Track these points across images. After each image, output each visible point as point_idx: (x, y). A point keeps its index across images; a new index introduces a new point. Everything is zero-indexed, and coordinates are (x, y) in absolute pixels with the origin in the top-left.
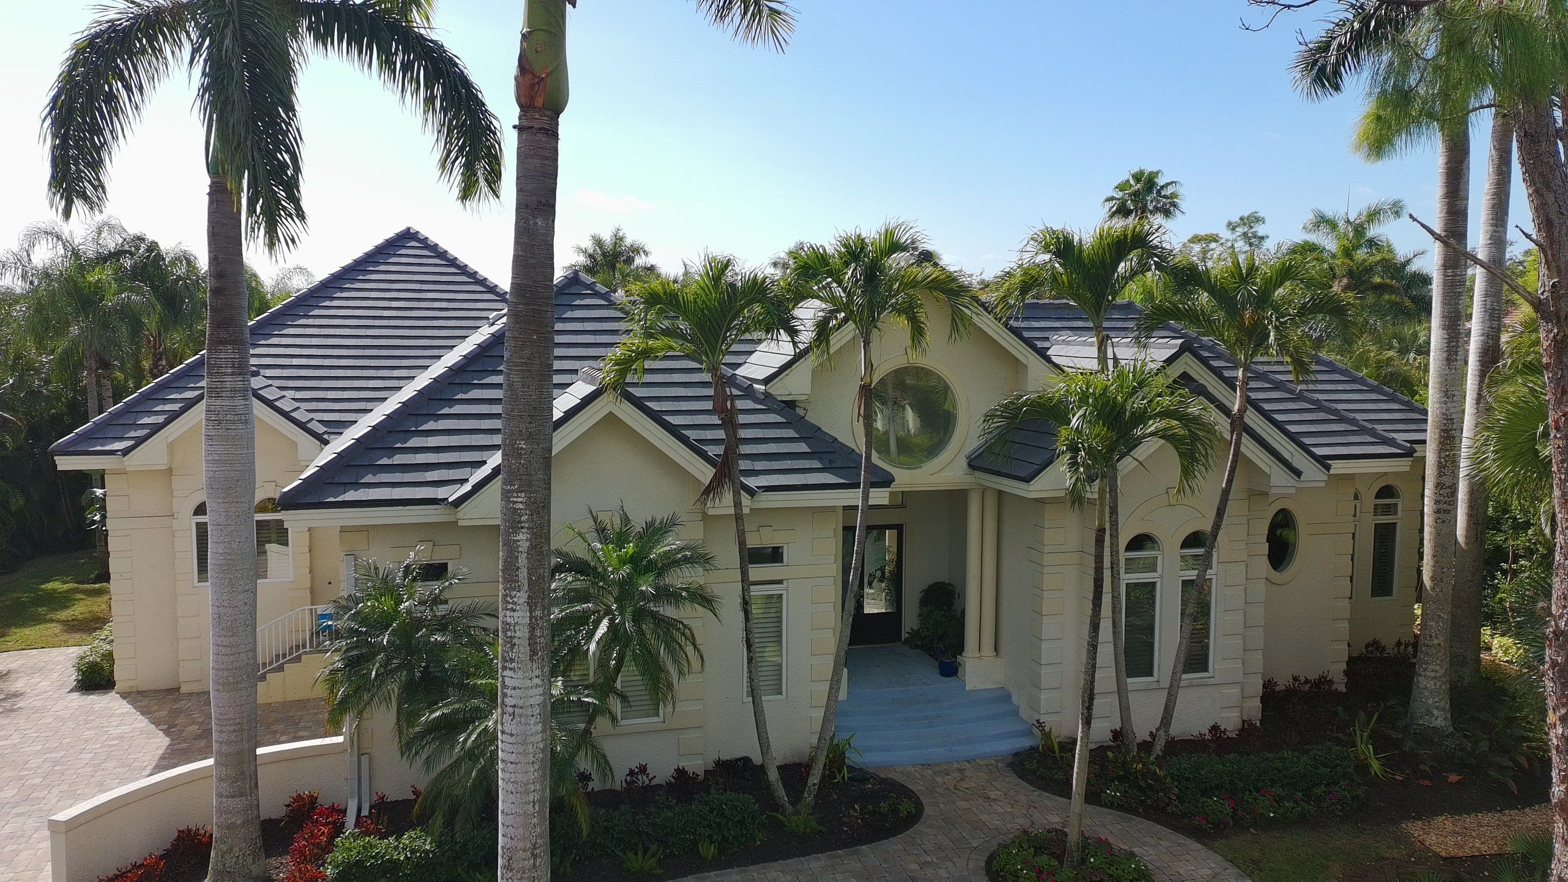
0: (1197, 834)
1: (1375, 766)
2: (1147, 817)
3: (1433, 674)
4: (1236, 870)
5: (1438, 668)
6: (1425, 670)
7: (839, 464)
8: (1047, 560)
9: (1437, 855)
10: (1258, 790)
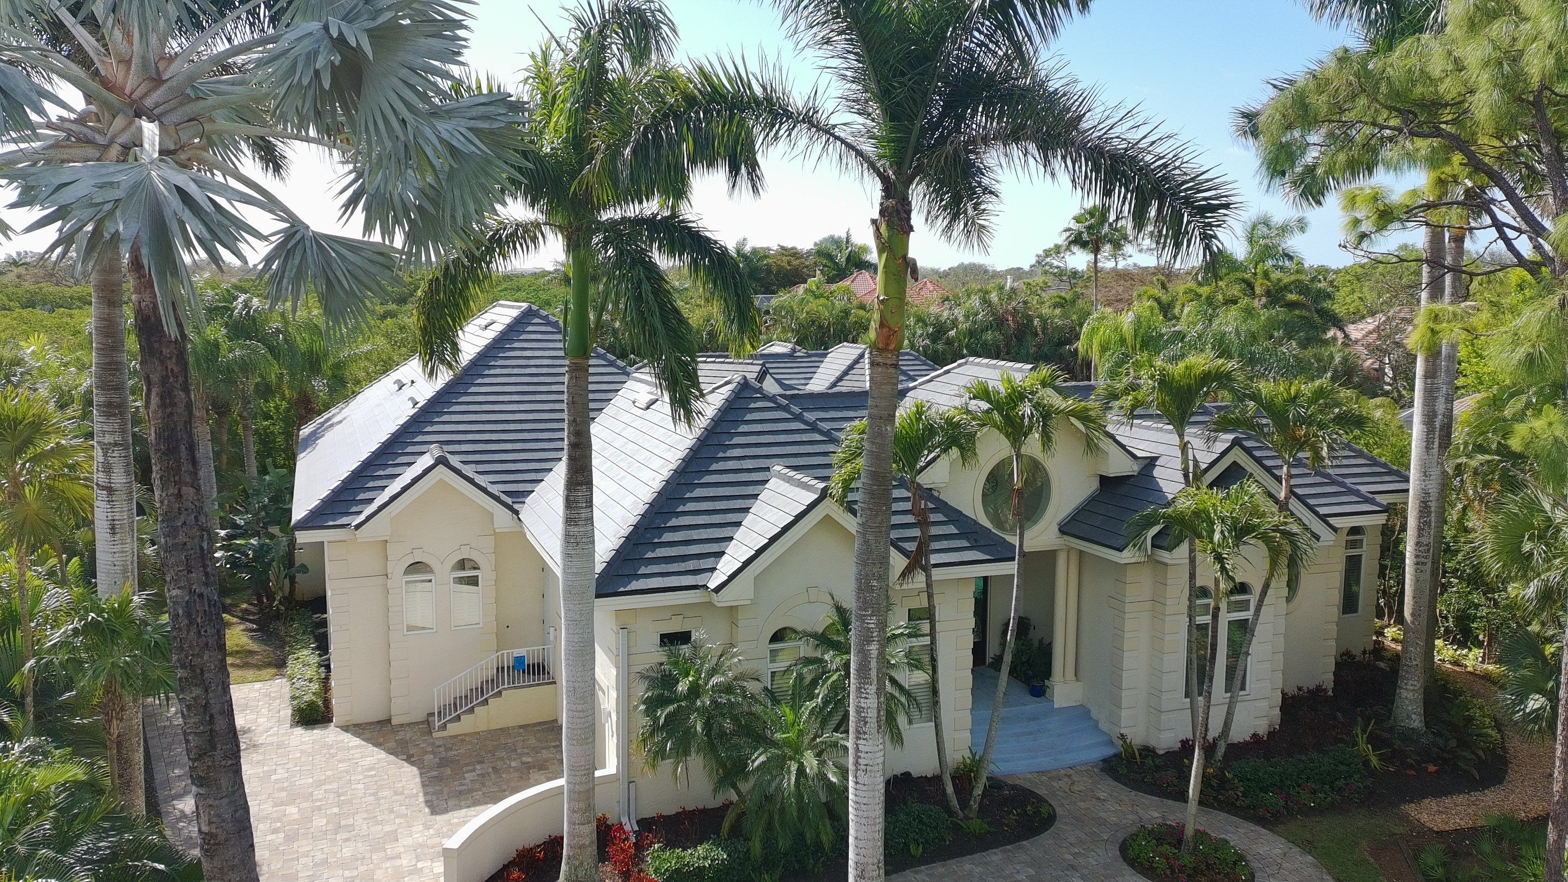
0: (1261, 821)
1: (1374, 761)
2: (1221, 809)
3: (1412, 688)
4: (1299, 849)
5: (1415, 683)
6: (1406, 684)
7: (982, 542)
8: (1128, 607)
9: (1431, 830)
10: (1299, 786)
